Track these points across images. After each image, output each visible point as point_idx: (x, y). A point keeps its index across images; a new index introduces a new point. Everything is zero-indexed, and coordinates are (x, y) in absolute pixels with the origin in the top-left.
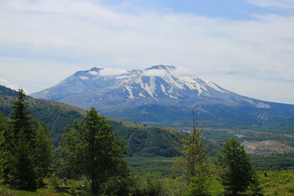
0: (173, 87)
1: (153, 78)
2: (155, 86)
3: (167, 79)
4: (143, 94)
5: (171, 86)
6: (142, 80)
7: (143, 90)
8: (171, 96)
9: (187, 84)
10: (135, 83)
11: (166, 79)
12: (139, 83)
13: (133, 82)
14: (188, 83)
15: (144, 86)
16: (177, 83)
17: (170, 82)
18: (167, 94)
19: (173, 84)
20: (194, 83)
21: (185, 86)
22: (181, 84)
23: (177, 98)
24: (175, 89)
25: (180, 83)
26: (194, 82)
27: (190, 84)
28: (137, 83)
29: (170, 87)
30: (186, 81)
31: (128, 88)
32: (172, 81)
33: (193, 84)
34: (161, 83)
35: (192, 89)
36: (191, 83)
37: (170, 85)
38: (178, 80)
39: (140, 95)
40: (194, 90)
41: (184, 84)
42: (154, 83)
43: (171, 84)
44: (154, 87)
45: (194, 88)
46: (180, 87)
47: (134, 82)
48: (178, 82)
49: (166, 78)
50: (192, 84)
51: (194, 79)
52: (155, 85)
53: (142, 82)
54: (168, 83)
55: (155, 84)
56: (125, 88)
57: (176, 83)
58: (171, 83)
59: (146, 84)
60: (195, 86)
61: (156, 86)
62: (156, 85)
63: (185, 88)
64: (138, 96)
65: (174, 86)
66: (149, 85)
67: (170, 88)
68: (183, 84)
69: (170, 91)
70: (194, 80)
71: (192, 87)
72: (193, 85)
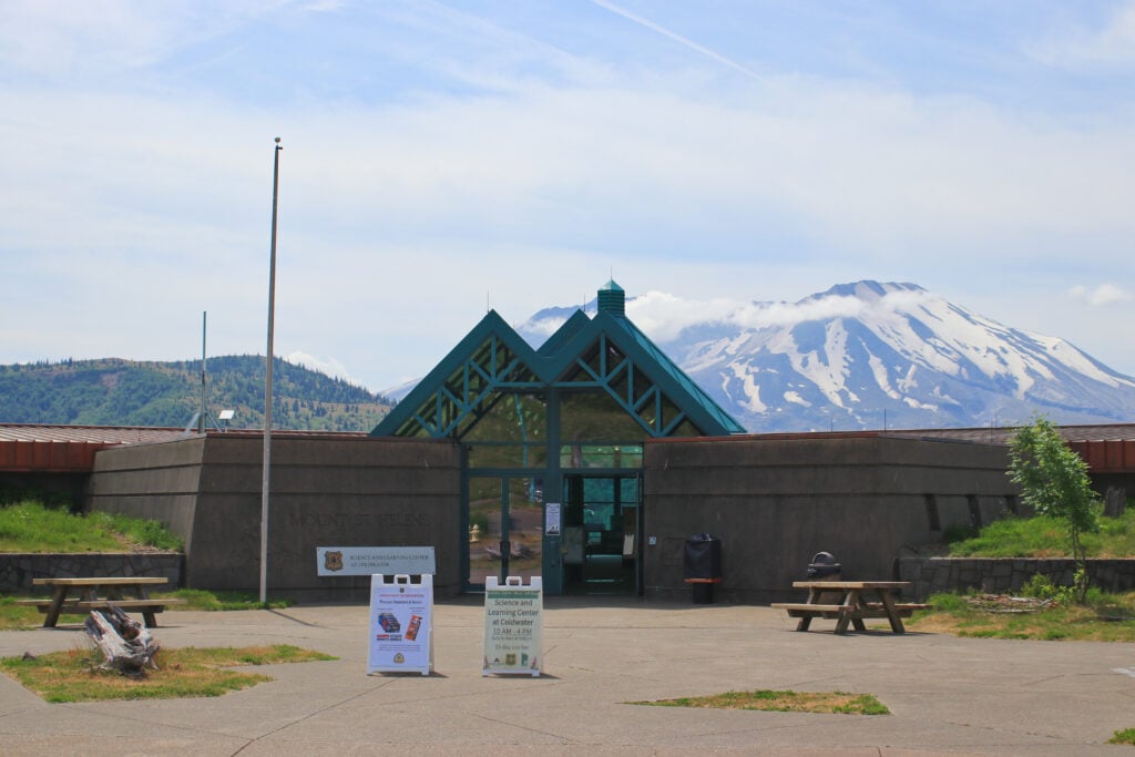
0: (918, 365)
1: (838, 334)
2: (846, 364)
3: (892, 334)
4: (800, 392)
5: (910, 363)
6: (797, 340)
7: (801, 378)
8: (913, 403)
9: (971, 355)
10: (769, 351)
11: (888, 336)
12: (783, 351)
13: (758, 349)
14: (974, 352)
15: (805, 363)
16: (933, 349)
17: (906, 348)
18: (894, 395)
19: (915, 355)
20: (998, 350)
21: (964, 362)
22: (949, 352)
23: (934, 408)
24: (927, 375)
25: (943, 349)
26: (997, 344)
27: (984, 351)
28: (775, 351)
29: (906, 365)
30: (970, 344)
31: (740, 371)
32: (910, 341)
33: (995, 352)
34: (869, 351)
35: (991, 375)
36: (989, 350)
37: (907, 357)
38: (935, 337)
39: (791, 397)
40: (998, 378)
41: (959, 353)
42: (843, 353)
43: (907, 353)
44: (845, 367)
45: (1001, 370)
46: (945, 365)
47: (764, 348)
48: (935, 347)
49: (888, 331)
50: (991, 354)
51: (997, 335)
52: (845, 359)
53: (796, 347)
54: (898, 350)
55: (848, 357)
56: (730, 371)
57: (928, 352)
58: (910, 351)
59: (813, 357)
60: (1004, 363)
61: (849, 362)
62: (852, 360)
63: (964, 370)
64: (783, 402)
65: (920, 362)
66: (823, 359)
67: (905, 371)
68: (954, 355)
69: (908, 382)
70: (1000, 336)
71: (990, 366)
72: (995, 357)
